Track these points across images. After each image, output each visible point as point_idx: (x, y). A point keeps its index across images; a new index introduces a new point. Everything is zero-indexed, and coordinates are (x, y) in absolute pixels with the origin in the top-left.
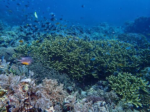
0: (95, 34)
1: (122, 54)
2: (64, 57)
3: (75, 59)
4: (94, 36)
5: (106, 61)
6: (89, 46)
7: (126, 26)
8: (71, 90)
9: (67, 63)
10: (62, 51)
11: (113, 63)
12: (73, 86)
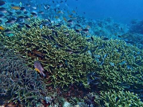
0: (97, 29)
1: (127, 61)
2: (47, 54)
3: (63, 60)
4: (96, 30)
5: (104, 68)
6: (86, 44)
7: (133, 25)
8: (49, 103)
9: (51, 63)
10: (46, 45)
11: (114, 73)
12: (53, 96)
